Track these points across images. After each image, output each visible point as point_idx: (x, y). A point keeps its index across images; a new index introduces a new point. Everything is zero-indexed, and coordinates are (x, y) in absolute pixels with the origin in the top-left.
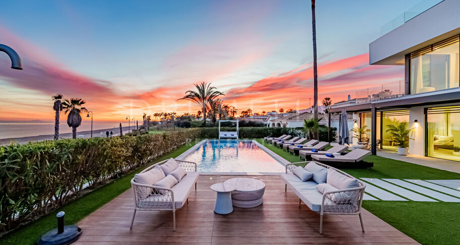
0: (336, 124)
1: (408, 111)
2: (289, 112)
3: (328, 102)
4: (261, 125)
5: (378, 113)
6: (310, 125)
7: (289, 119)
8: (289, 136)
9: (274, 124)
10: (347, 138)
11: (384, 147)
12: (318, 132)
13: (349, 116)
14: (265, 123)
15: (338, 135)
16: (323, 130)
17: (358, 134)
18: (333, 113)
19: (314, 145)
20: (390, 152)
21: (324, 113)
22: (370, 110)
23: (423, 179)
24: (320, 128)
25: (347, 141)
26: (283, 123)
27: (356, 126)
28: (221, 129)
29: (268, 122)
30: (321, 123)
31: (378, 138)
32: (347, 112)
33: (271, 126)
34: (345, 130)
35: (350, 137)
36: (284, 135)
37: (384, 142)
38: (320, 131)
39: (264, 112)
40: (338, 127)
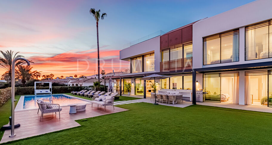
0: (107, 84)
1: (130, 79)
2: (81, 77)
3: (104, 73)
4: (64, 85)
5: (122, 80)
6: (96, 84)
7: (84, 81)
8: (86, 90)
9: (73, 85)
10: (112, 90)
11: (124, 93)
12: (100, 88)
13: (112, 80)
14: (66, 84)
15: (108, 89)
16: (102, 87)
17: (116, 88)
18: (106, 79)
19: (99, 93)
20: (126, 94)
21: (102, 78)
22: (119, 78)
23: (131, 100)
24: (101, 86)
25: (112, 91)
26: (80, 84)
27: (115, 85)
28: (36, 88)
29: (69, 83)
30: (101, 84)
31: (122, 89)
32: (112, 79)
33: (71, 86)
34: (111, 87)
35: (113, 89)
36: (83, 90)
37: (125, 91)
38: (101, 87)
39: (62, 77)
40: (108, 86)
